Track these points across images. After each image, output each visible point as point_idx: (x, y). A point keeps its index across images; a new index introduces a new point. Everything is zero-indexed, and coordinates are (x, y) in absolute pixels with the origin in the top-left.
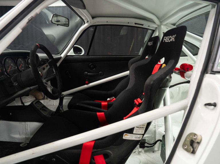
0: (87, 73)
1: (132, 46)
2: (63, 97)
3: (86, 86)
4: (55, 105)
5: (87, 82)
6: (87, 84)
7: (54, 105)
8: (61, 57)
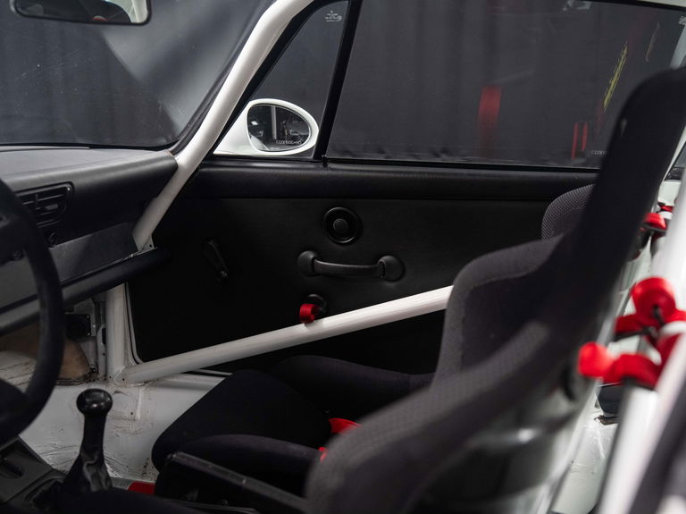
0: (311, 256)
1: (613, 83)
2: (99, 407)
3: (299, 331)
4: (138, 415)
5: (306, 309)
6: (308, 320)
7: (134, 420)
8: (174, 168)
